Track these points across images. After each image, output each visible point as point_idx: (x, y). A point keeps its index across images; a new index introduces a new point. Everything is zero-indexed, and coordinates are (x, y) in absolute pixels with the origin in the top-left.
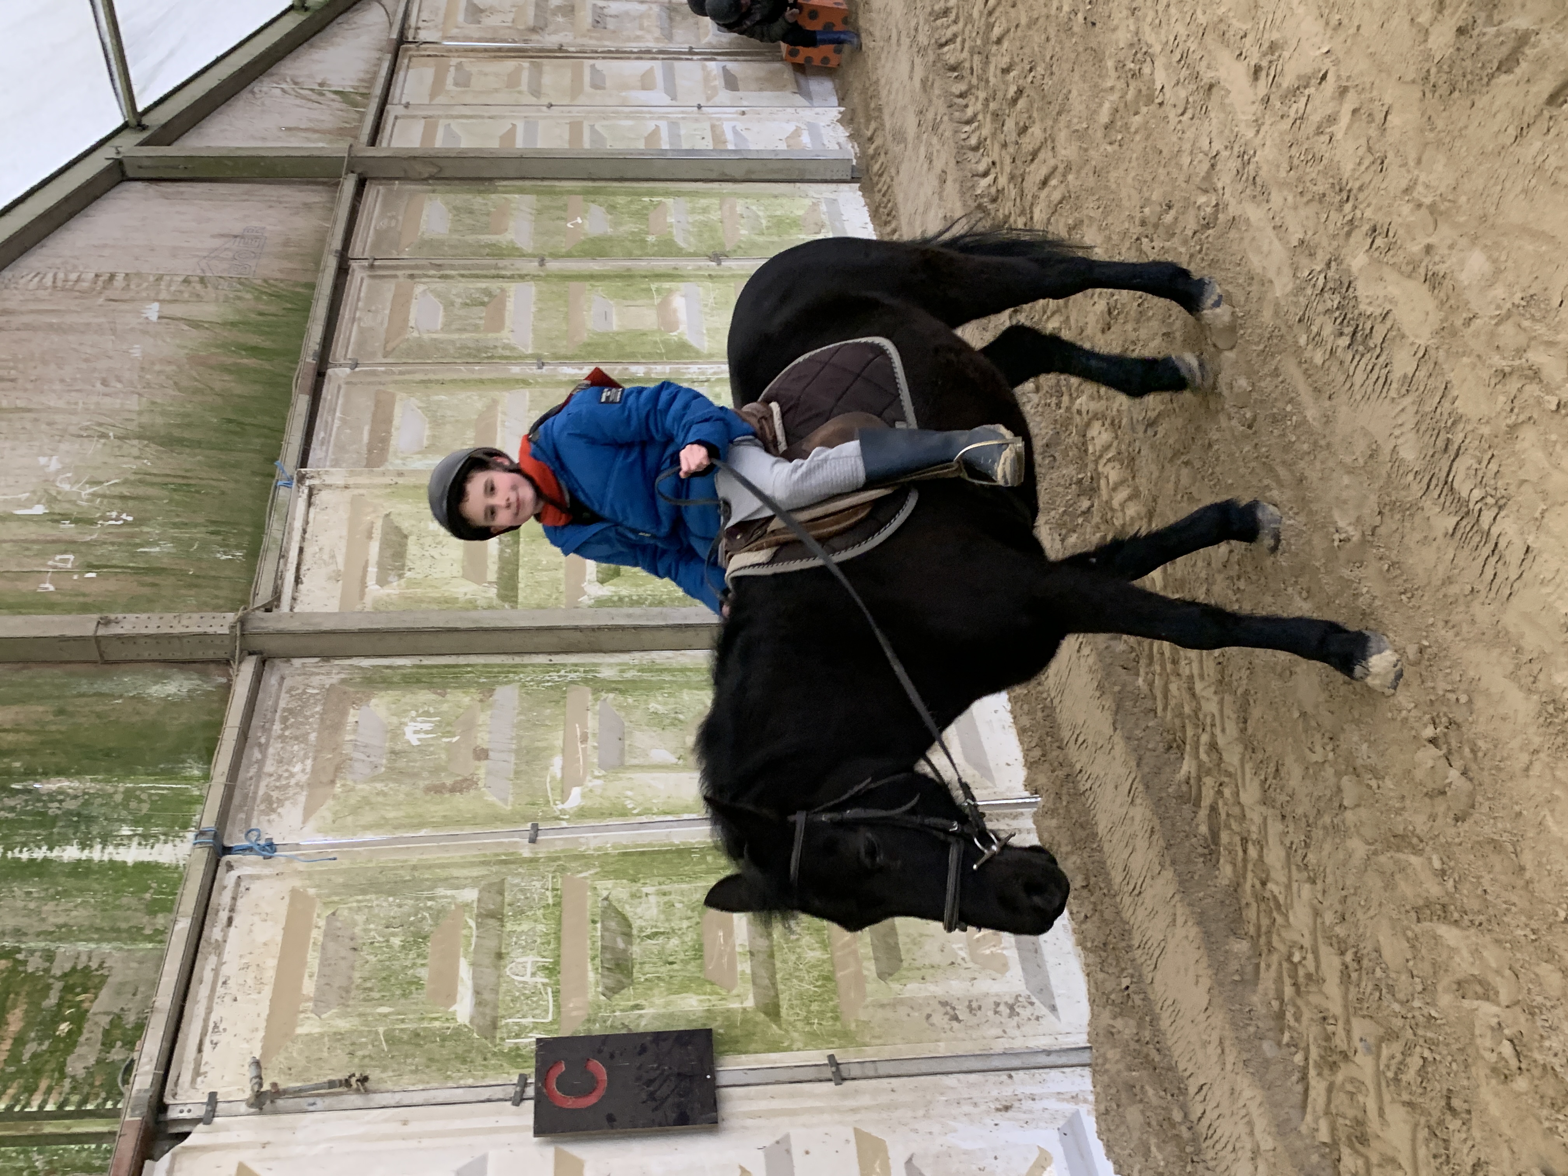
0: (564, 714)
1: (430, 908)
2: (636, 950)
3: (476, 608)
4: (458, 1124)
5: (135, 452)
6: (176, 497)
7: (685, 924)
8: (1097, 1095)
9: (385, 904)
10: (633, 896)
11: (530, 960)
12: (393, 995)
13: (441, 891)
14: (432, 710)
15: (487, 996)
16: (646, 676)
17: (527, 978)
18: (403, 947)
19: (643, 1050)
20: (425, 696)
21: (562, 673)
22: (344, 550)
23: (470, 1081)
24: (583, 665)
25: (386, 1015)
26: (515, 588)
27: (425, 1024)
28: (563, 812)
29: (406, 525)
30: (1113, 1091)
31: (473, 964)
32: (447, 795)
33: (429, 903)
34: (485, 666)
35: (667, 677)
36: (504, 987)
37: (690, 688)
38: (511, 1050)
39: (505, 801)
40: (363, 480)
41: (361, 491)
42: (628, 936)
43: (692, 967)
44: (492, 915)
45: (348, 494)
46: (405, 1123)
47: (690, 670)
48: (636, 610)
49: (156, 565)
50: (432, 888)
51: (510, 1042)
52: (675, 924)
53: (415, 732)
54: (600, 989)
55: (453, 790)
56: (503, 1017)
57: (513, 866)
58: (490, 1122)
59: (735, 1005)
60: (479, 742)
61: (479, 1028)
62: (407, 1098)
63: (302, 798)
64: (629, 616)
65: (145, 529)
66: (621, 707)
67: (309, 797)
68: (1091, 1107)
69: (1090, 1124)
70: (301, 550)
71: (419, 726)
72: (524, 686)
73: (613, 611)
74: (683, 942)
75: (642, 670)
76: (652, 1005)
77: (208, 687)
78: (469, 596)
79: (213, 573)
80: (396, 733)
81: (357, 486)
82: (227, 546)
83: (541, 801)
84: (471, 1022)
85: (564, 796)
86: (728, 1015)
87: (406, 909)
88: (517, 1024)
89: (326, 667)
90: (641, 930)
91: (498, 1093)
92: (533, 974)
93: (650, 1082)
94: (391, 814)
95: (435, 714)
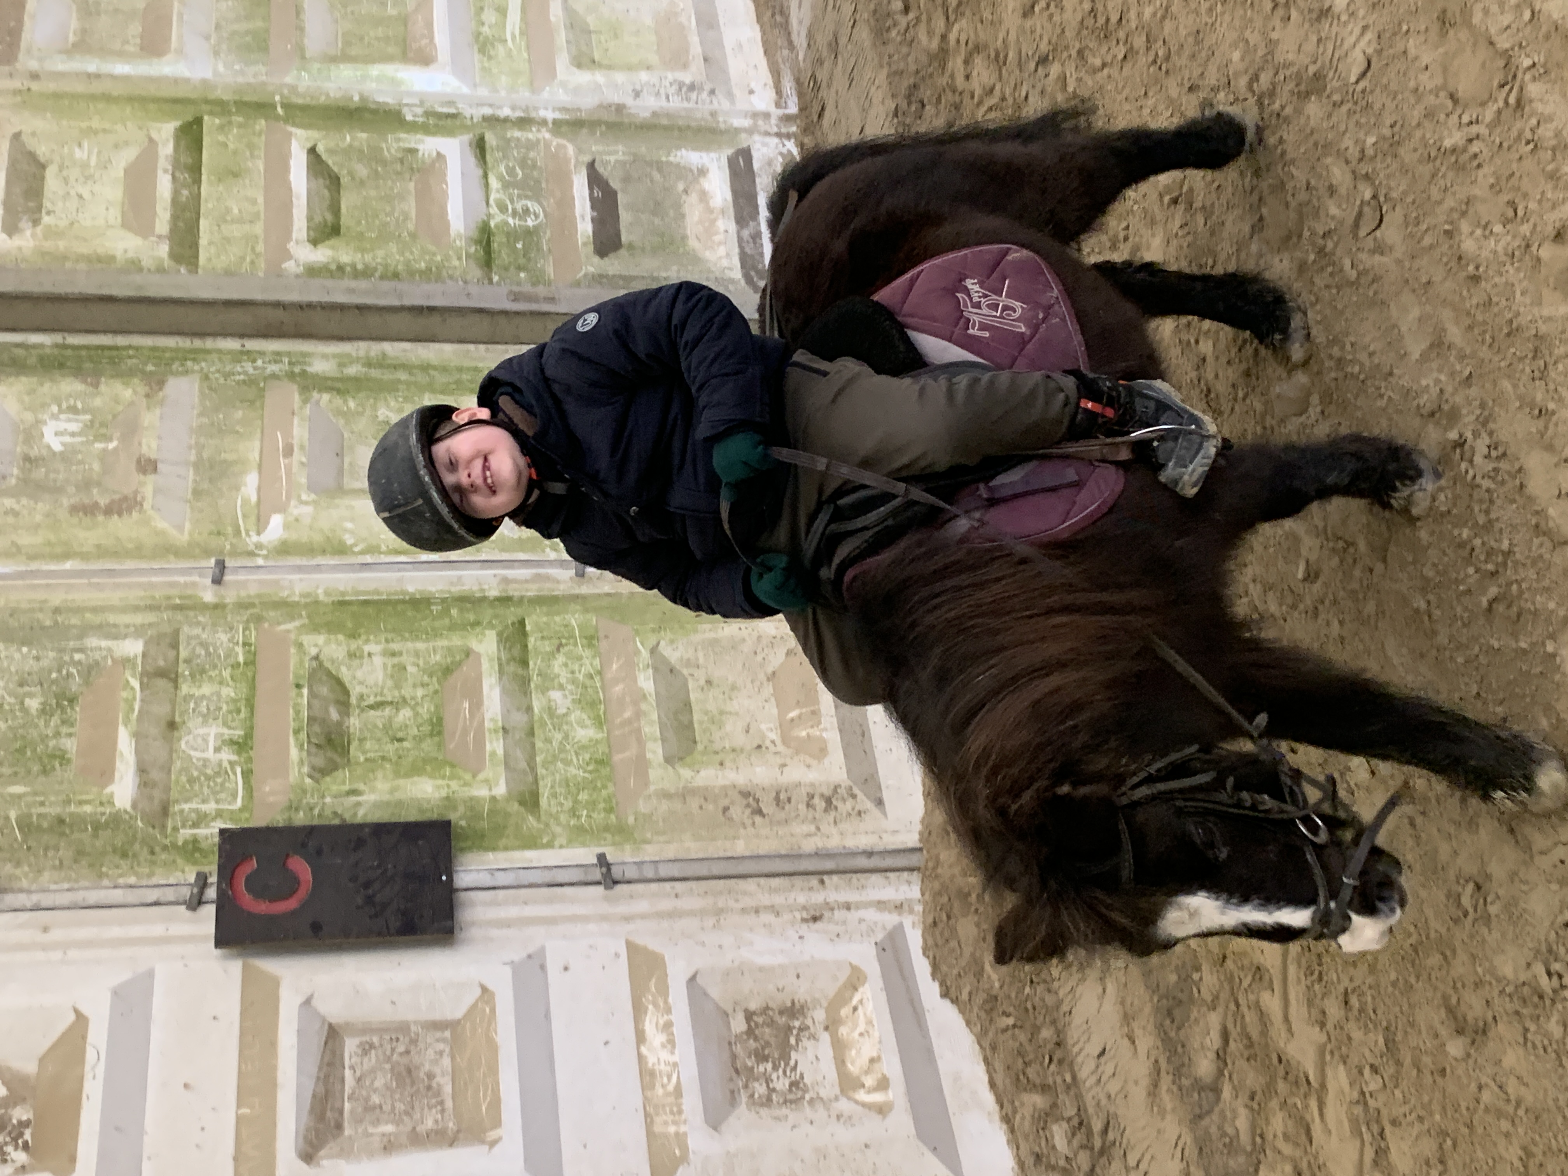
0: (262, 418)
1: (80, 662)
2: (354, 722)
3: (140, 270)
4: (116, 932)
7: (420, 692)
8: (925, 904)
9: (17, 656)
10: (352, 655)
11: (213, 731)
12: (29, 772)
13: (92, 642)
14: (79, 405)
15: (155, 775)
16: (375, 373)
17: (210, 754)
18: (44, 711)
19: (360, 843)
20: (70, 386)
21: (259, 363)
23: (132, 880)
24: (289, 354)
25: (20, 797)
26: (194, 246)
27: (73, 808)
28: (259, 546)
29: (42, 151)
30: (945, 899)
31: (137, 736)
32: (101, 518)
33: (77, 657)
34: (154, 349)
35: (403, 376)
36: (178, 765)
38: (186, 842)
39: (180, 528)
42: (344, 703)
43: (428, 745)
44: (162, 673)
46: (45, 930)
47: (435, 368)
48: (362, 284)
50: (81, 637)
51: (186, 833)
52: (407, 692)
53: (58, 433)
54: (305, 769)
55: (108, 511)
56: (177, 801)
57: (191, 614)
58: (158, 930)
59: (482, 792)
60: (145, 450)
61: (145, 817)
62: (46, 900)
64: (352, 291)
66: (339, 413)
68: (917, 918)
69: (915, 939)
71: (62, 426)
72: (206, 378)
73: (329, 283)
74: (416, 714)
75: (368, 365)
76: (373, 790)
78: (130, 255)
80: (31, 434)
83: (230, 530)
84: (134, 806)
85: (261, 525)
86: (472, 804)
87: (45, 663)
88: (197, 811)
90: (361, 697)
91: (170, 894)
92: (217, 750)
93: (367, 885)
94: (25, 540)
95: (85, 411)
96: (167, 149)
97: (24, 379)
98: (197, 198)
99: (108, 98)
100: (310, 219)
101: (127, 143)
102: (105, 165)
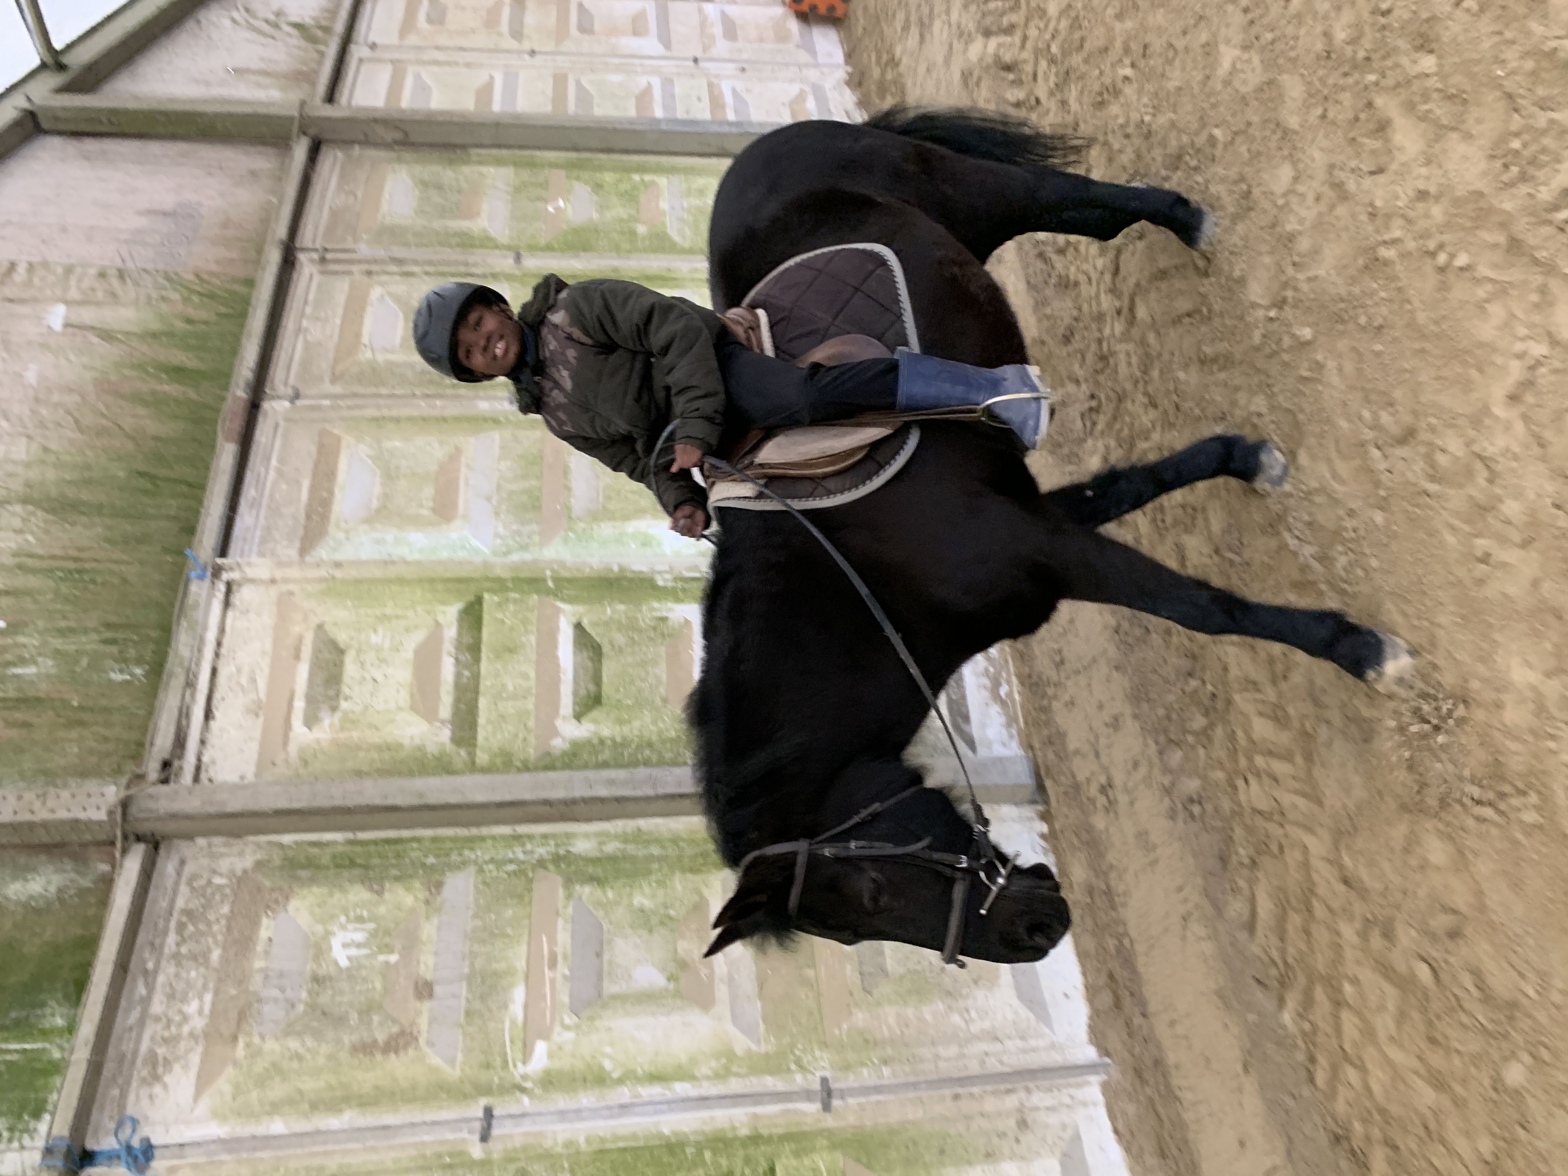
0: (529, 917)
5: (17, 523)
6: (64, 589)
14: (366, 914)
16: (631, 849)
20: (358, 894)
21: (529, 847)
22: (267, 670)
24: (554, 837)
26: (473, 726)
29: (342, 637)
32: (379, 1057)
34: (435, 840)
35: (656, 852)
37: (683, 871)
39: (452, 1062)
40: (294, 573)
41: (292, 587)
45: (274, 591)
47: (685, 841)
49: (31, 693)
53: (345, 946)
55: (386, 1049)
57: (460, 1172)
60: (422, 968)
63: (195, 1059)
64: (611, 782)
65: (21, 639)
66: (599, 904)
67: (206, 1056)
70: (214, 672)
71: (350, 937)
72: (481, 871)
73: (591, 774)
75: (626, 841)
77: (86, 883)
78: (417, 741)
79: (104, 702)
80: (320, 948)
81: (286, 580)
82: (125, 661)
83: (498, 1062)
85: (527, 1053)
89: (237, 845)
94: (308, 1086)
95: (371, 920)
96: (451, 632)
97: (315, 889)
98: (476, 677)
99: (401, 581)
100: (575, 694)
101: (416, 627)
102: (396, 649)
